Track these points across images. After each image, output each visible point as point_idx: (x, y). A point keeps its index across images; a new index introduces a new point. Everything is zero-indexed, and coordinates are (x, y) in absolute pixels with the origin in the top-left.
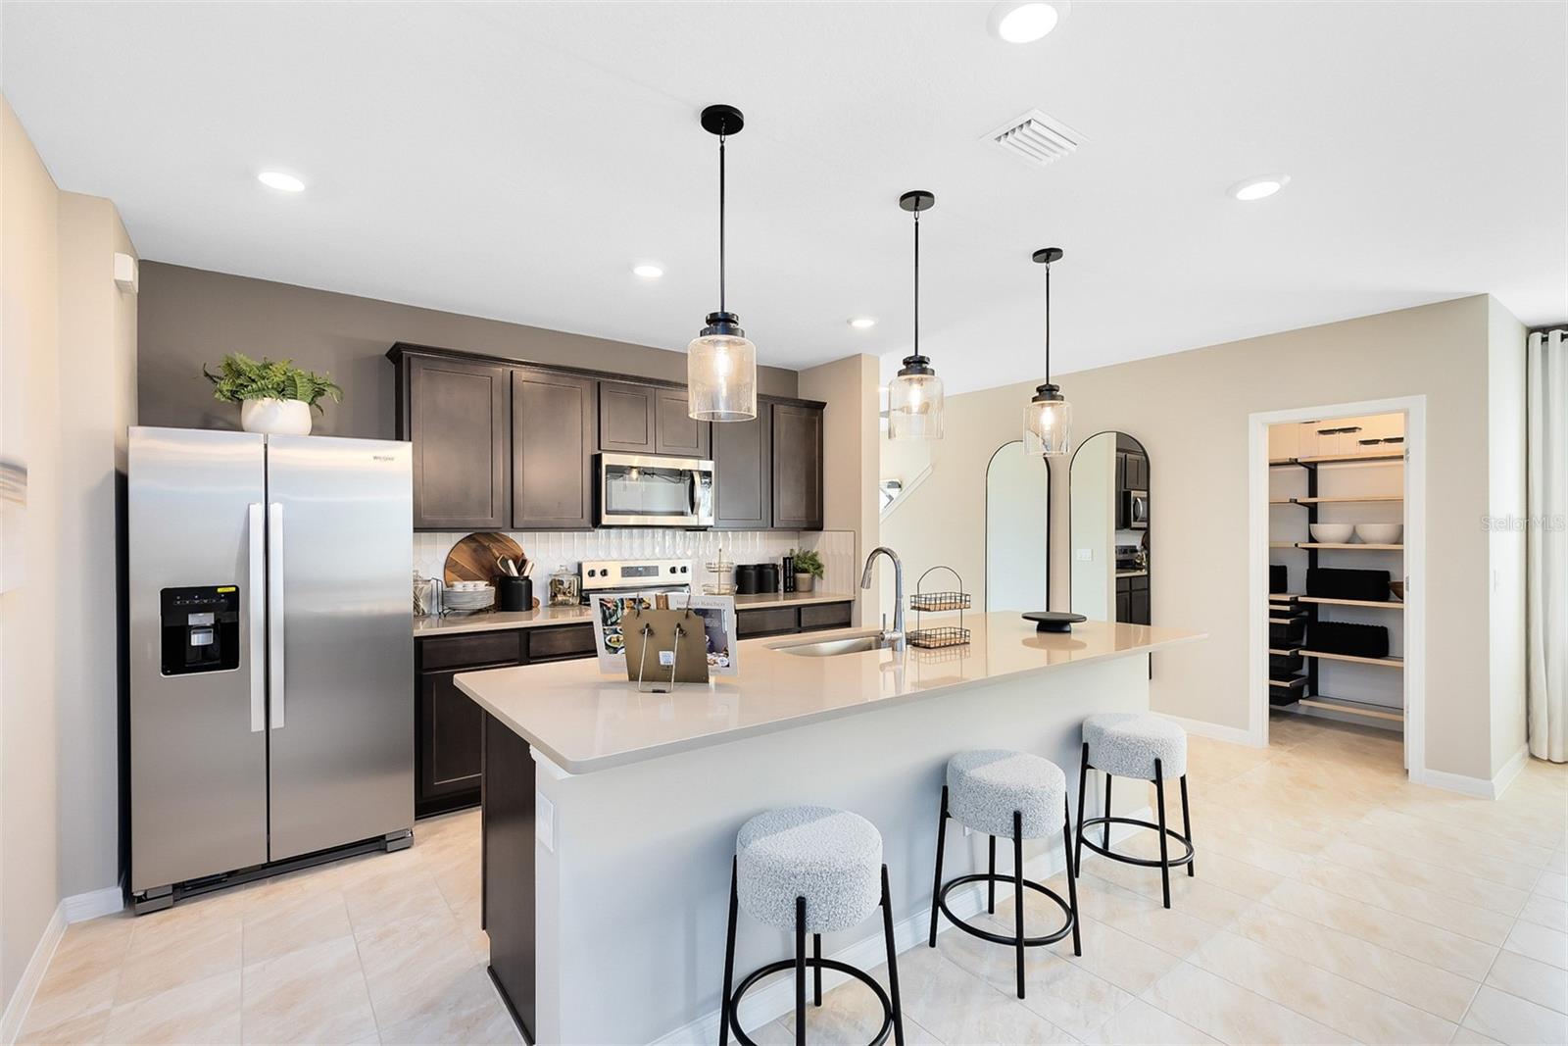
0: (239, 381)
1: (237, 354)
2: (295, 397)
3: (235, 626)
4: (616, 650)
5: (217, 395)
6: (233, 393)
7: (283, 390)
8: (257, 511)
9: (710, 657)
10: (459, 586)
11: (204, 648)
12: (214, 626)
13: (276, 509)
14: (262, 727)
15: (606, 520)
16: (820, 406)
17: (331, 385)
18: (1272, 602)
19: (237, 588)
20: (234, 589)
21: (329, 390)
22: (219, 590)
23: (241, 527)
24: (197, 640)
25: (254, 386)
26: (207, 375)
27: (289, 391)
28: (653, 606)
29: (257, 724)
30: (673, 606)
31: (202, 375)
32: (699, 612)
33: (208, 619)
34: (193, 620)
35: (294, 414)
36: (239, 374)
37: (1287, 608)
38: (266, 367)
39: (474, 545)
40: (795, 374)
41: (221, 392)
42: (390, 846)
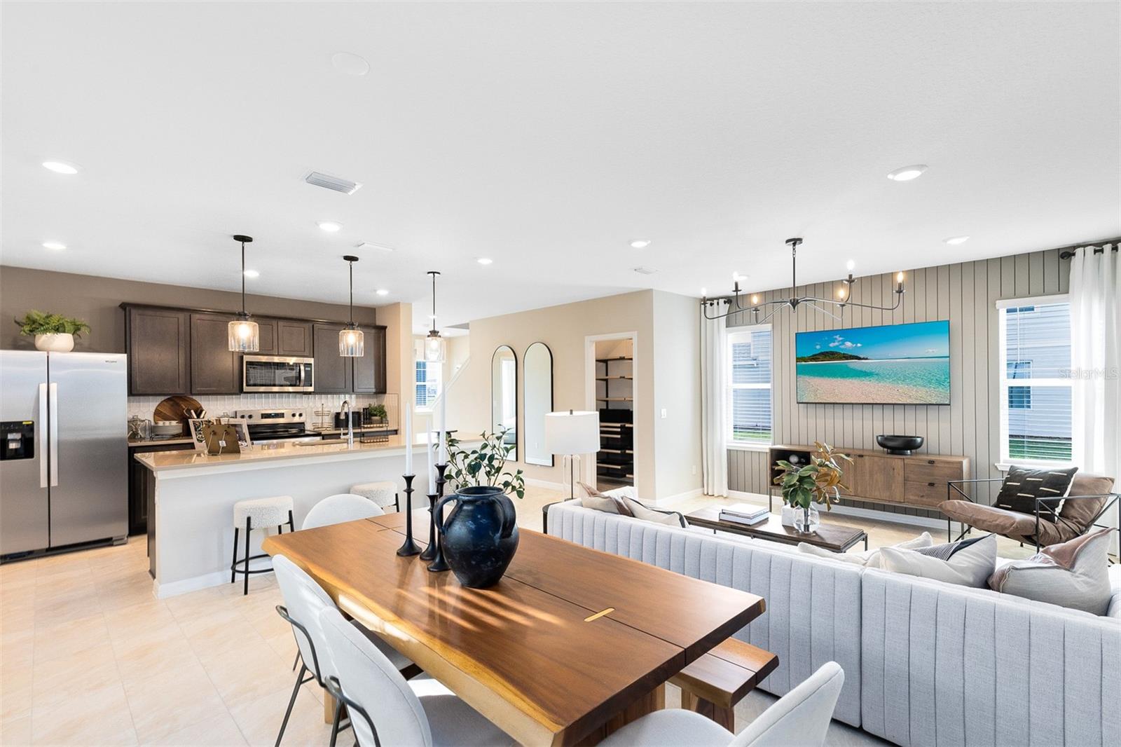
0: (33, 326)
1: (32, 310)
2: (64, 332)
3: (32, 440)
4: (201, 441)
5: (22, 333)
6: (31, 331)
7: (58, 329)
8: (44, 387)
9: (239, 442)
10: (161, 423)
11: (16, 449)
12: (21, 439)
13: (53, 386)
14: (46, 486)
15: (246, 388)
16: (385, 328)
17: (85, 325)
18: (601, 427)
19: (33, 422)
20: (31, 423)
21: (83, 329)
22: (24, 423)
23: (36, 393)
24: (12, 446)
25: (42, 328)
26: (16, 322)
27: (61, 329)
28: (215, 423)
29: (44, 484)
30: (223, 423)
31: (13, 321)
32: (233, 425)
33: (18, 436)
34: (10, 436)
35: (65, 340)
36: (34, 322)
37: (619, 430)
38: (47, 317)
39: (171, 403)
40: (375, 309)
41: (24, 331)
42: (115, 543)
